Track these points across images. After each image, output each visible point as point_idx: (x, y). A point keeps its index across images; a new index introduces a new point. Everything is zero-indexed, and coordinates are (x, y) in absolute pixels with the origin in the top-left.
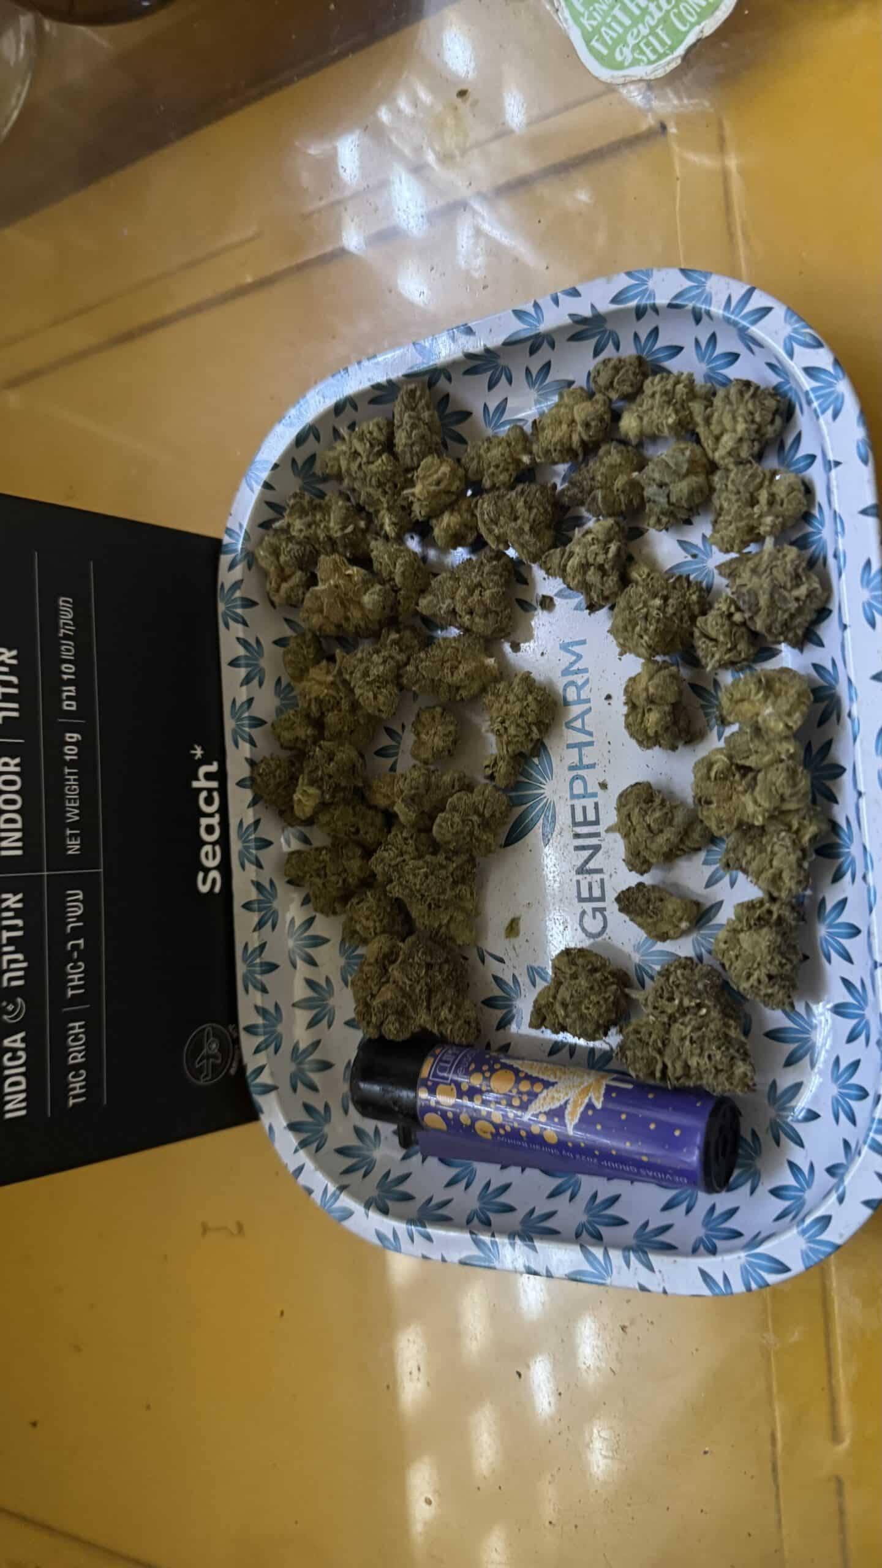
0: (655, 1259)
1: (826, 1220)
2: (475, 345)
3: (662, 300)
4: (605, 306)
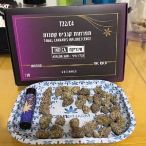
0: (13, 117)
1: (14, 133)
2: (126, 104)
3: (132, 122)
4: (131, 116)
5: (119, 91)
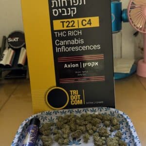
5: (125, 119)
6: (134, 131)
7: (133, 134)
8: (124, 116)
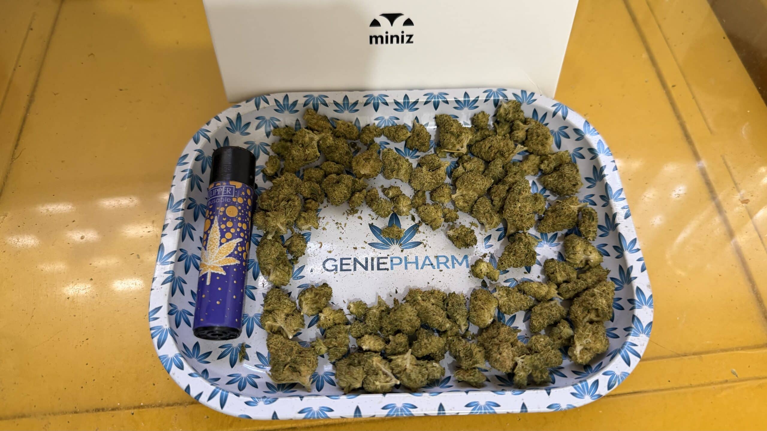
0: (168, 286)
1: (181, 367)
2: (620, 219)
3: (638, 312)
4: (636, 284)
5: (591, 150)
6: (627, 216)
7: (621, 229)
8: (588, 136)
